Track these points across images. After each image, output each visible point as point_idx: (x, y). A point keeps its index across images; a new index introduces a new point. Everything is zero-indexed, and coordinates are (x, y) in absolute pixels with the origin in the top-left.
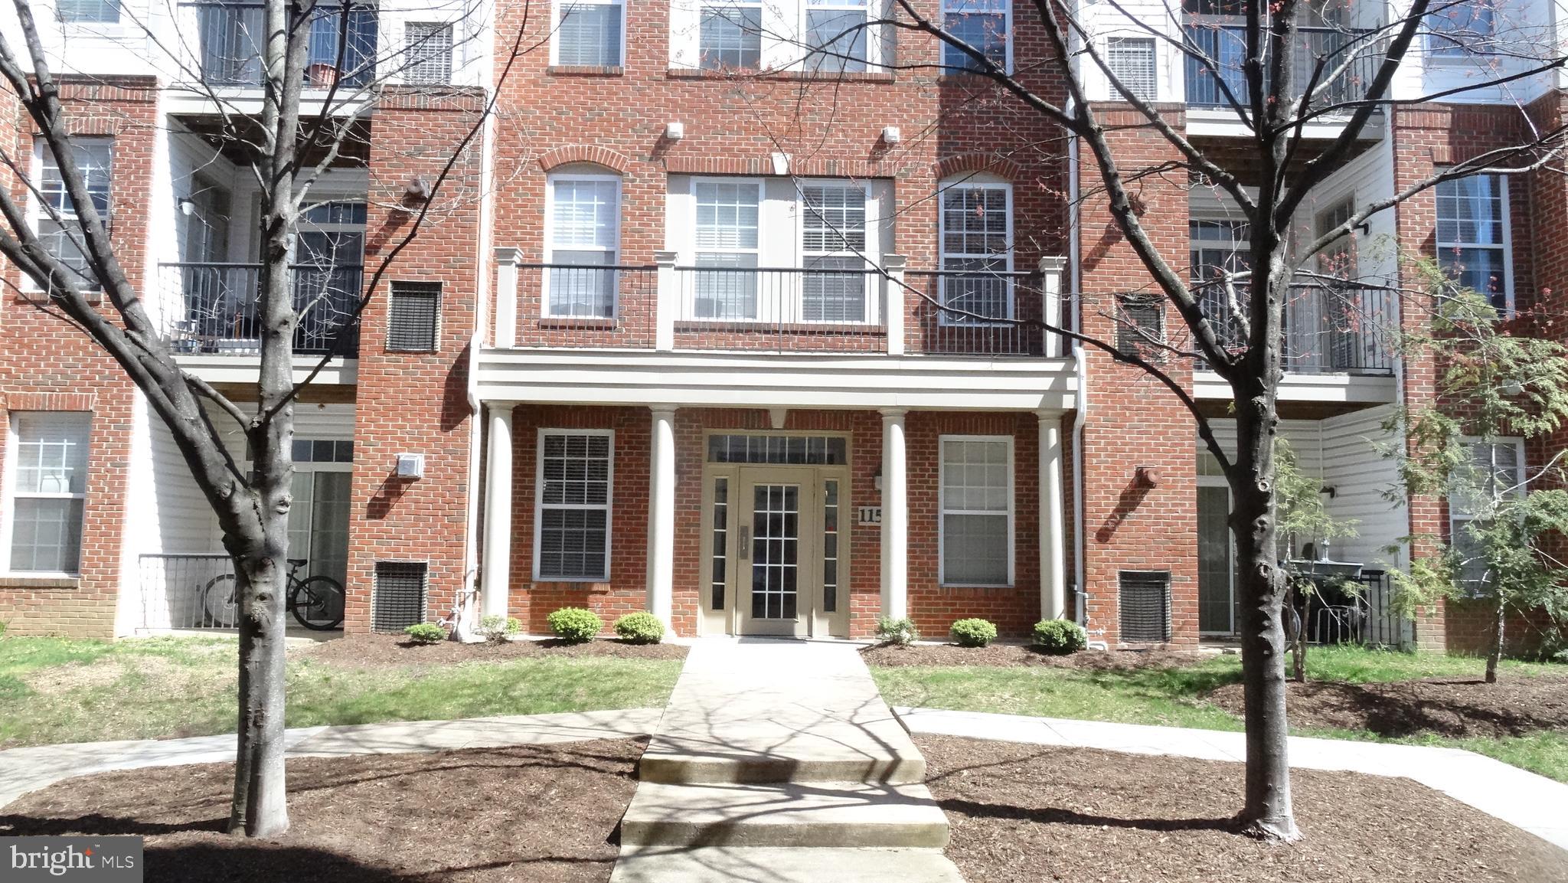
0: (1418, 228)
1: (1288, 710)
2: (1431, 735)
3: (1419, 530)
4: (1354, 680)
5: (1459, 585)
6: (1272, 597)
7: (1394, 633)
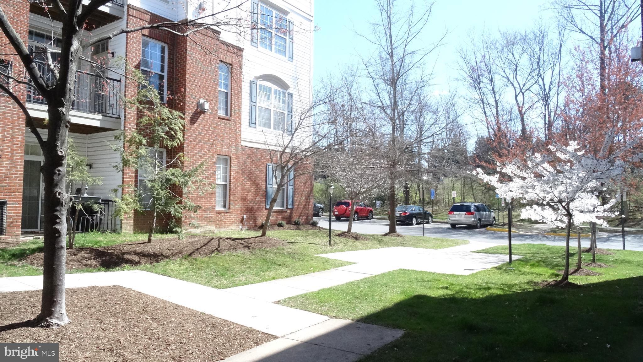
0: (134, 59)
1: (66, 262)
2: (127, 266)
3: (126, 183)
4: (96, 246)
5: (141, 205)
6: (62, 208)
7: (113, 226)
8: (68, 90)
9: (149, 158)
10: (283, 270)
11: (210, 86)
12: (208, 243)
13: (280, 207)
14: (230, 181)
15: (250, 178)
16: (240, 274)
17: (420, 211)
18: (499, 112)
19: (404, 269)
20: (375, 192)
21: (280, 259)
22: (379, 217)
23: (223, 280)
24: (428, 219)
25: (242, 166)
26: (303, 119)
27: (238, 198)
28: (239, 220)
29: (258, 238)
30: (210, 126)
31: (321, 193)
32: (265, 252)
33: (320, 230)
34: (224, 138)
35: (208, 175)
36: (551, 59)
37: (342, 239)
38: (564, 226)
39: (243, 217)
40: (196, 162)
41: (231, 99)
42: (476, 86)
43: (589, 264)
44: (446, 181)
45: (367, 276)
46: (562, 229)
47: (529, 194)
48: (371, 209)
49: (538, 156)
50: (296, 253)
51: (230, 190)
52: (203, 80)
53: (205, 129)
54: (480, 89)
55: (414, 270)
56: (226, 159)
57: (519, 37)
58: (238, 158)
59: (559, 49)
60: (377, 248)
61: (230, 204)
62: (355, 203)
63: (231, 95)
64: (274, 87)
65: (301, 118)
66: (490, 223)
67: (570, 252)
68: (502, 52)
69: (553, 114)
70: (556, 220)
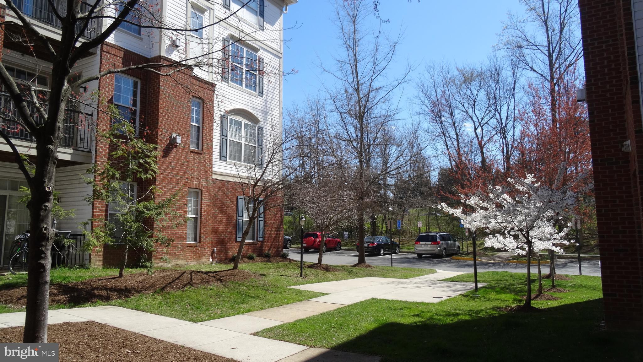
0: (107, 94)
2: (98, 301)
3: (96, 217)
4: (65, 282)
5: (112, 239)
6: (48, 243)
7: (81, 260)
8: (57, 129)
9: (121, 192)
10: (257, 303)
11: (182, 121)
12: (180, 276)
13: (251, 240)
14: (201, 215)
15: (220, 211)
16: (215, 307)
17: (387, 241)
18: (460, 144)
19: (375, 299)
20: (344, 224)
21: (253, 292)
22: (347, 248)
23: (199, 314)
24: (396, 250)
25: (213, 199)
26: (275, 153)
27: (209, 231)
28: (209, 253)
29: (230, 272)
30: (182, 160)
31: (288, 224)
32: (237, 285)
33: (290, 262)
34: (196, 172)
35: (179, 208)
36: (506, 94)
37: (313, 271)
38: (524, 253)
39: (214, 250)
40: (167, 196)
41: (203, 133)
42: (437, 119)
43: (549, 290)
44: (412, 211)
45: (341, 306)
46: (523, 256)
47: (491, 224)
48: (339, 240)
49: (499, 188)
50: (269, 286)
51: (201, 223)
52: (176, 114)
53: (176, 163)
54: (441, 122)
55: (385, 300)
56: (198, 193)
57: (476, 74)
58: (209, 191)
59: (513, 85)
60: (348, 279)
61: (200, 237)
62: (325, 235)
63: (203, 129)
64: (244, 121)
65: (273, 152)
66: (455, 252)
67: (532, 278)
68: (460, 88)
69: (510, 146)
70: (517, 248)
